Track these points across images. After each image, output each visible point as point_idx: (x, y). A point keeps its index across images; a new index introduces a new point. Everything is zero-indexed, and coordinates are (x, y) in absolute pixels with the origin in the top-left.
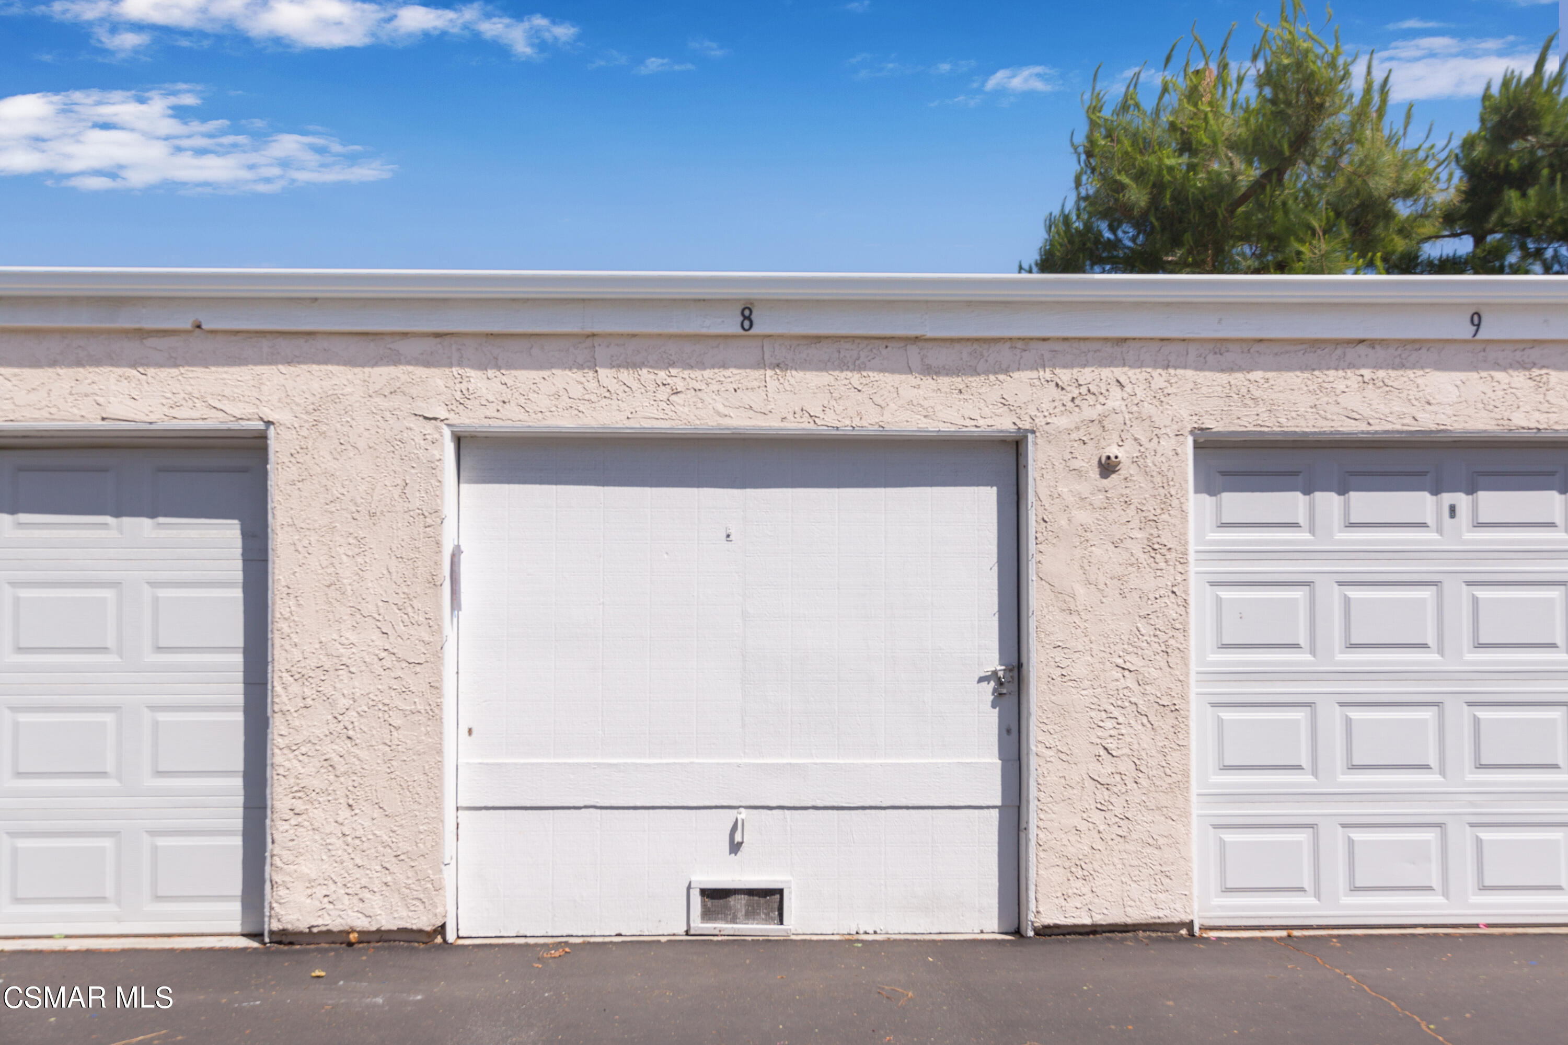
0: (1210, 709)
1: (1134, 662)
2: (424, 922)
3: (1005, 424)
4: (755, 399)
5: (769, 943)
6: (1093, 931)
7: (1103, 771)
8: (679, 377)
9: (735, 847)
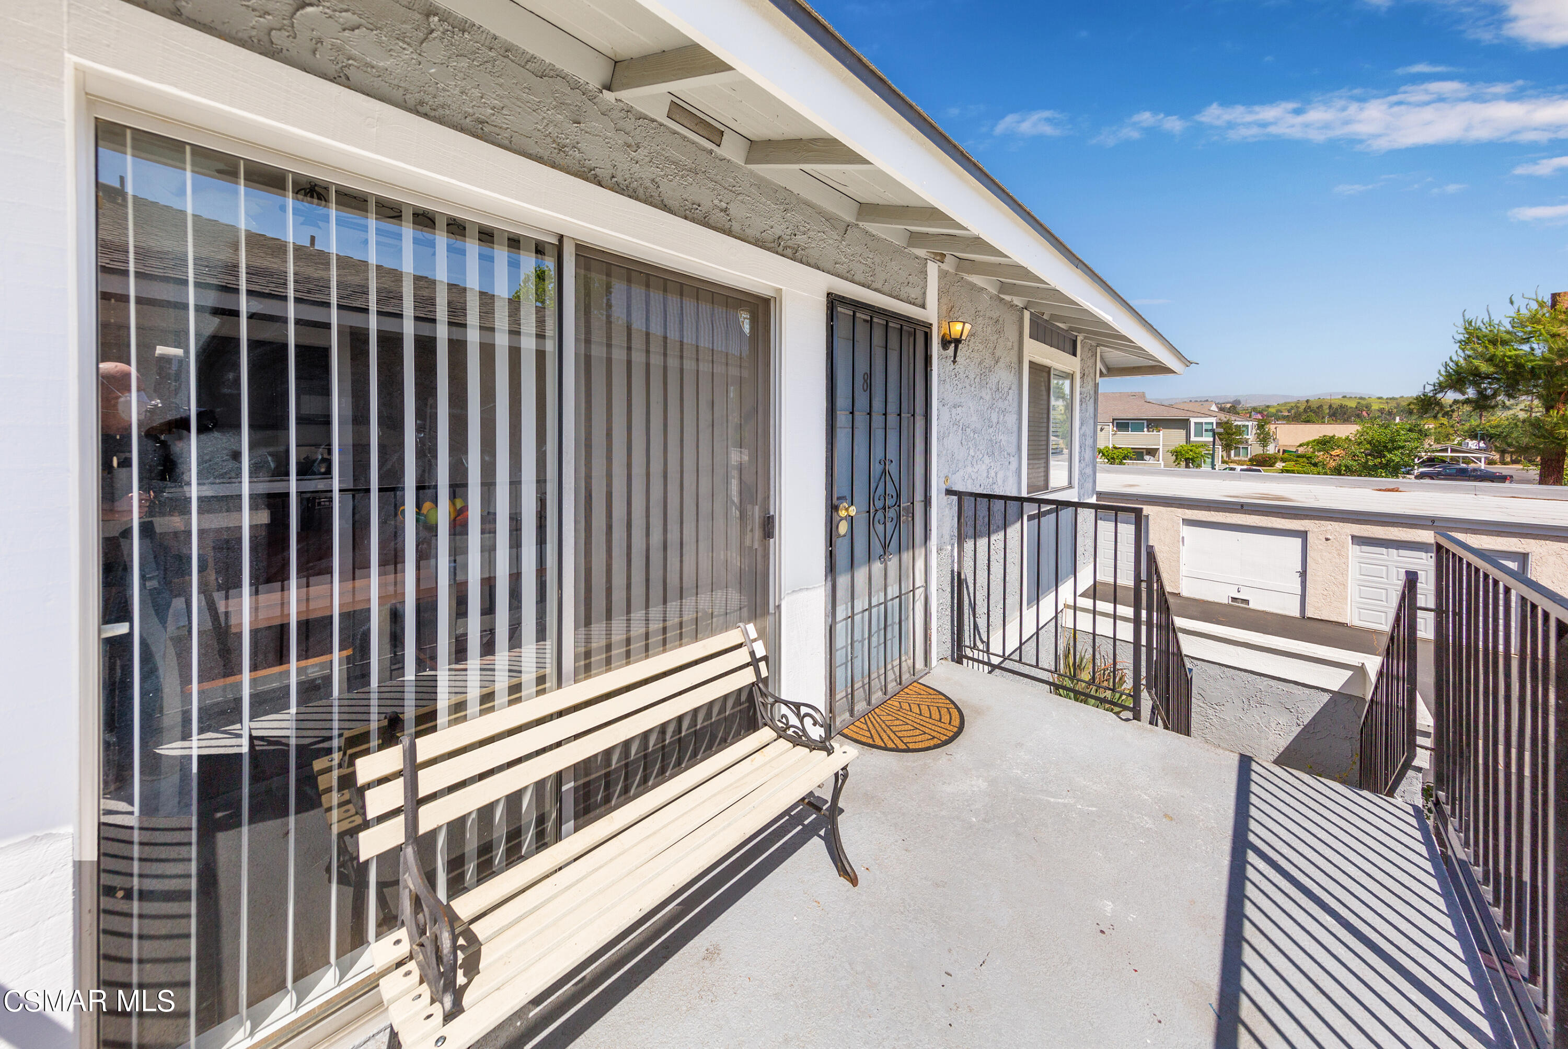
0: (1357, 587)
1: (1333, 574)
2: (1176, 592)
3: (1302, 529)
4: (1244, 519)
5: (1245, 608)
6: (1322, 620)
7: (1325, 593)
8: (1227, 514)
9: (1239, 592)
